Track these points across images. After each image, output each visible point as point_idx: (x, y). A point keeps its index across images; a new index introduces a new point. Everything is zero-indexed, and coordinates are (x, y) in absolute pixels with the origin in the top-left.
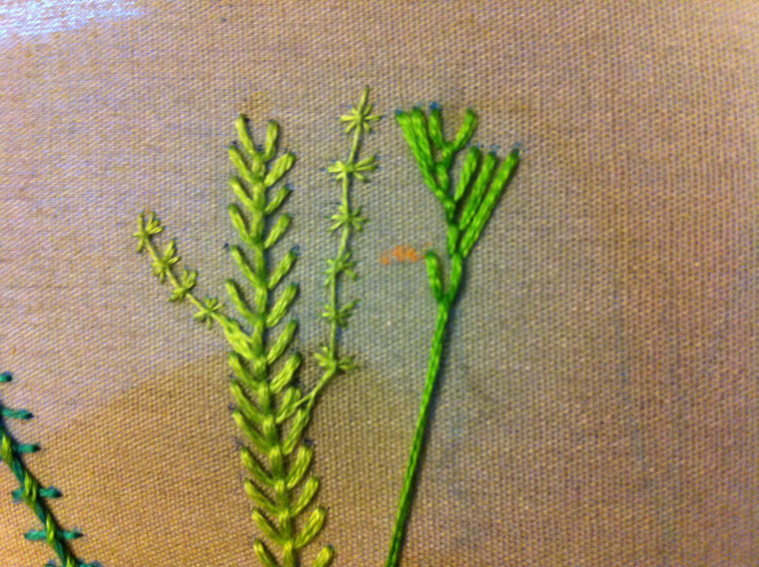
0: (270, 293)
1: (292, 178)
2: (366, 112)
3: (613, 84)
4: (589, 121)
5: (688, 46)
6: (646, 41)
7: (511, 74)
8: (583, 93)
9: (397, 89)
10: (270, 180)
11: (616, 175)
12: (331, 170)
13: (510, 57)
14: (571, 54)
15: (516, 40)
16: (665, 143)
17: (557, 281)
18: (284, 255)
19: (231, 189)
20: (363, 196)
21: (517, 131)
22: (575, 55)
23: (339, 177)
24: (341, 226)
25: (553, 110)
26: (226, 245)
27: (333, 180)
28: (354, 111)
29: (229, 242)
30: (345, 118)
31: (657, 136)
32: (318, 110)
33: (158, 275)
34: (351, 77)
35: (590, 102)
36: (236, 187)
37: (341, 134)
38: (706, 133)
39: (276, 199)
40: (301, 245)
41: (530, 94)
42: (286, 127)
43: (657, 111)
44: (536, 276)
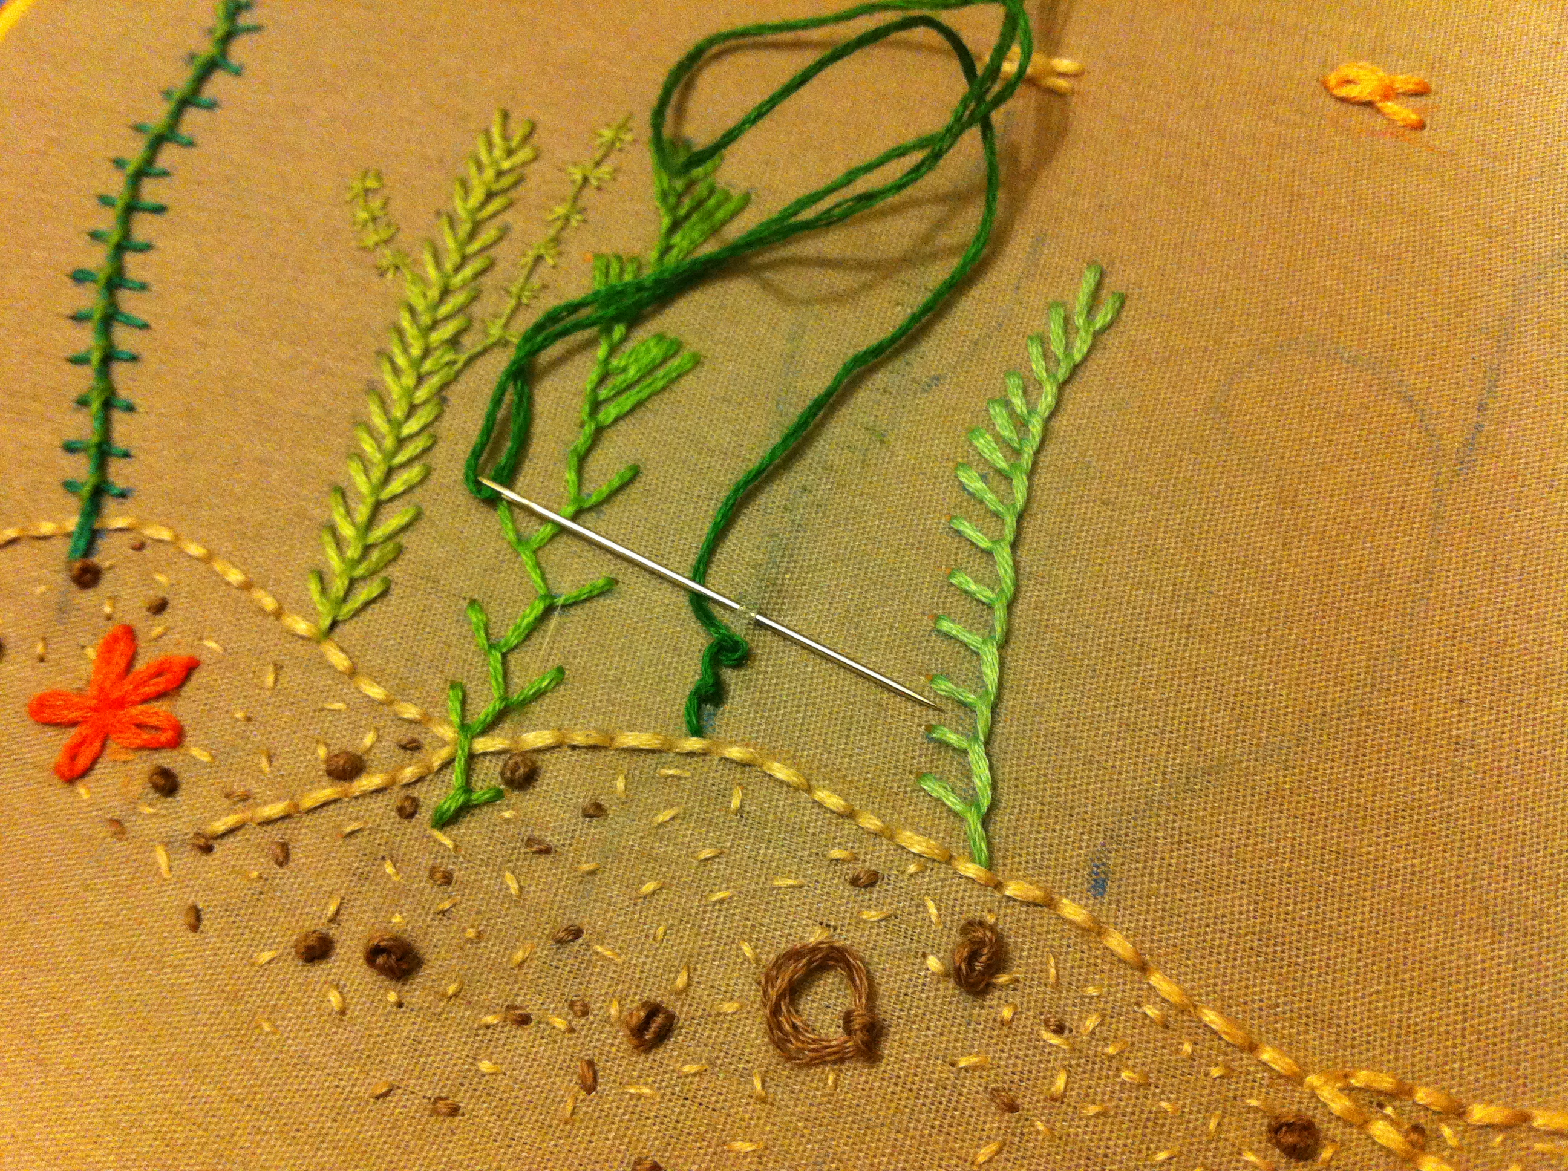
0: (465, 260)
2: (621, 133)
10: (507, 165)
18: (492, 230)
19: (466, 166)
20: (590, 199)
23: (574, 178)
26: (438, 211)
27: (567, 179)
29: (442, 210)
34: (621, 103)
36: (471, 166)
39: (505, 182)
40: (513, 224)
42: (540, 128)
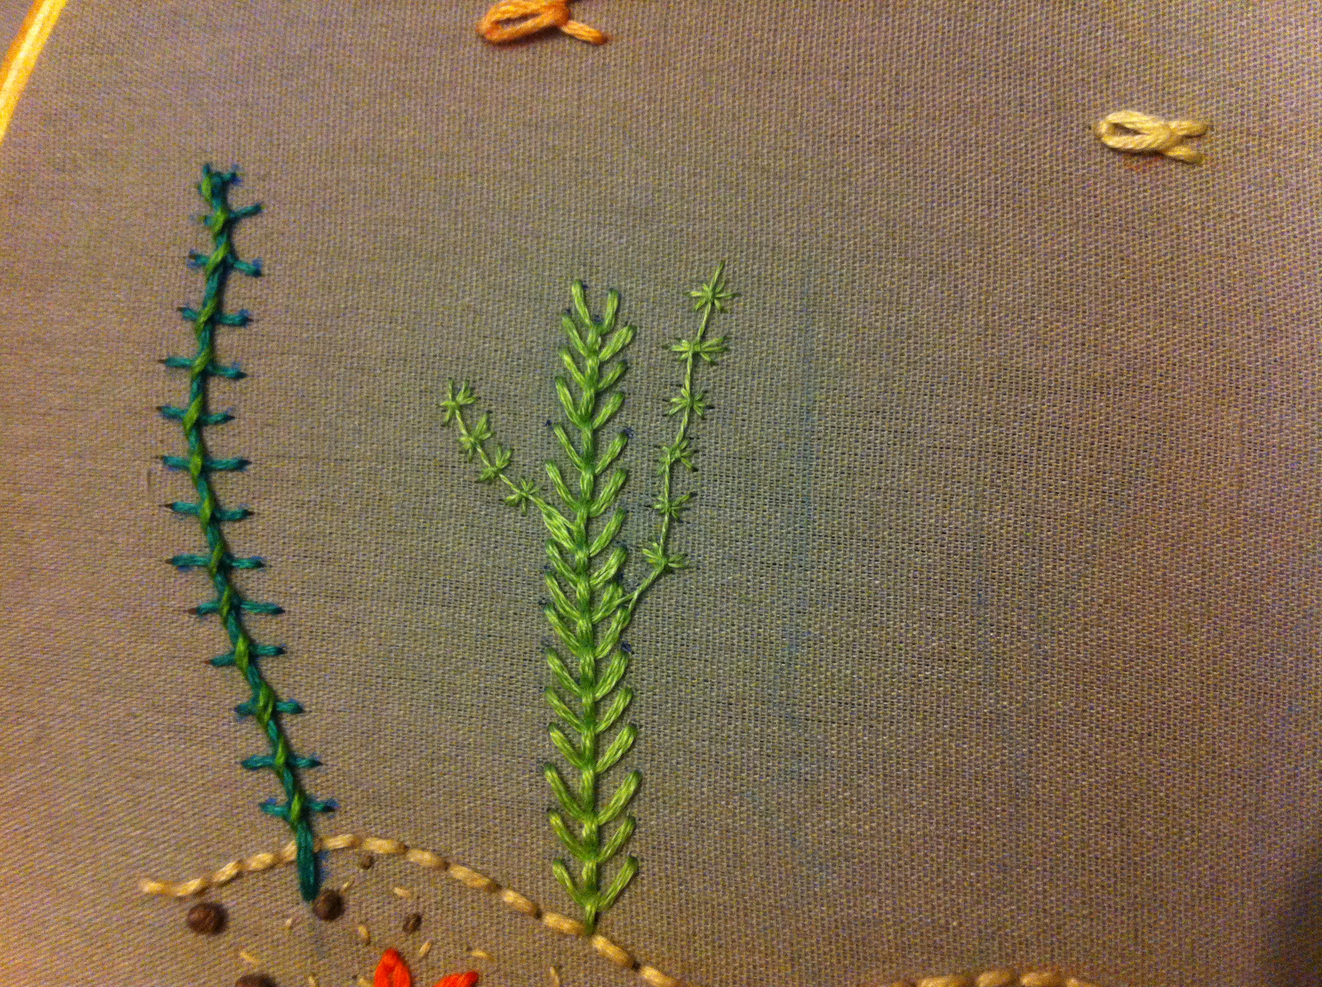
0: (597, 478)
1: (630, 354)
2: (718, 290)
3: (988, 286)
4: (960, 322)
5: (1071, 251)
6: (1026, 242)
7: (880, 263)
8: (955, 293)
9: (755, 267)
10: (606, 354)
11: (985, 382)
12: (675, 348)
13: (881, 245)
14: (946, 249)
15: (888, 228)
16: (1040, 352)
17: (915, 490)
18: (614, 438)
19: (561, 360)
20: (708, 379)
21: (883, 324)
22: (950, 251)
23: (684, 356)
24: (682, 410)
25: (923, 307)
26: (549, 423)
27: (675, 360)
28: (705, 288)
29: (553, 420)
30: (695, 293)
31: (1032, 345)
32: (666, 283)
33: (467, 452)
34: (706, 251)
35: (962, 302)
36: (567, 359)
37: (689, 311)
38: (1083, 344)
39: (611, 375)
40: (634, 428)
41: (899, 287)
42: (628, 298)
43: (1033, 318)
44: (892, 483)
